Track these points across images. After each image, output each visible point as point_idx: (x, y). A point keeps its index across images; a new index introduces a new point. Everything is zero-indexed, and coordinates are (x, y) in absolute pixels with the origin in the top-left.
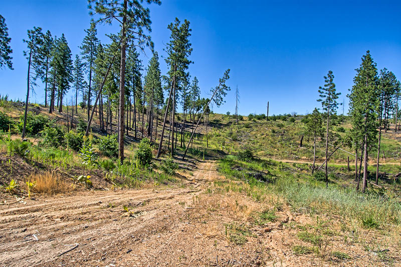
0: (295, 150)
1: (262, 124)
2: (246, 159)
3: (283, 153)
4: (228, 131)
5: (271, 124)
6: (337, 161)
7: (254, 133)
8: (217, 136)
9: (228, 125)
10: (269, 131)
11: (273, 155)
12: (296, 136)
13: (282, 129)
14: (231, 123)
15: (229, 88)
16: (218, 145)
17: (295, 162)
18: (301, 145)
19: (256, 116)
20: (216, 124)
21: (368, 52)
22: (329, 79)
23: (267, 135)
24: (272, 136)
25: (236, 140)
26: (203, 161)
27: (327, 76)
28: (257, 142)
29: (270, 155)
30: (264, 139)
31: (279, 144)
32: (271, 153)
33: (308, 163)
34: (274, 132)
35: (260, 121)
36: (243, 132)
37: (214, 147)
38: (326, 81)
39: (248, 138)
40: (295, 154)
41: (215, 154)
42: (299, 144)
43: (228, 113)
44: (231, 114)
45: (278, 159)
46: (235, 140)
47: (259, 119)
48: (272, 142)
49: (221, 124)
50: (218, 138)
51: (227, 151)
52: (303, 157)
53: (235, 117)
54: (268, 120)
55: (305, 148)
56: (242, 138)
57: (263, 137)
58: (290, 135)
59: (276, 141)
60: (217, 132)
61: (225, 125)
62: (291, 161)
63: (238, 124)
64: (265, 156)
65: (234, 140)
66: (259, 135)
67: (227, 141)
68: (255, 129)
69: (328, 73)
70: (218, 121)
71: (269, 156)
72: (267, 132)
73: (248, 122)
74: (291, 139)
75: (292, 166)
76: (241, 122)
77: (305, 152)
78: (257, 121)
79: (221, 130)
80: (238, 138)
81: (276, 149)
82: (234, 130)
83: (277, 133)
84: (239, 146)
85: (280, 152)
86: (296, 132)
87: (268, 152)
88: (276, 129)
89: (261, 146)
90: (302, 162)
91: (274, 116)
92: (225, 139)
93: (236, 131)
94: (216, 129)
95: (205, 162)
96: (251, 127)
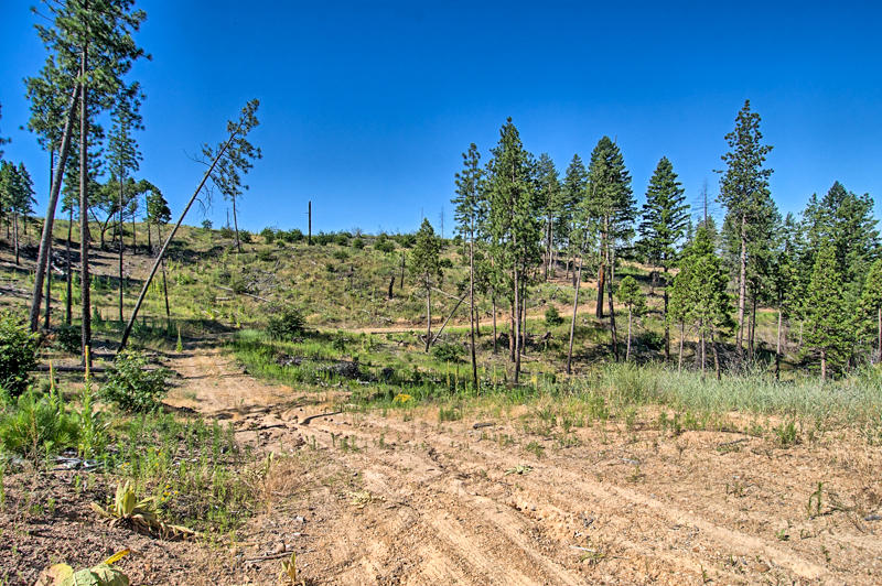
0: (382, 307)
1: (300, 253)
2: (288, 336)
3: (359, 314)
4: (216, 270)
5: (320, 251)
6: (457, 321)
7: (286, 273)
8: (187, 283)
9: (213, 253)
10: (320, 268)
11: (340, 321)
12: (377, 277)
13: (346, 263)
14: (221, 248)
15: (259, 150)
16: (197, 306)
17: (387, 330)
18: (391, 296)
19: (280, 235)
20: (179, 252)
21: (509, 120)
22: (470, 159)
23: (318, 276)
24: (330, 278)
25: (245, 291)
26: (176, 352)
27: (467, 154)
28: (300, 294)
29: (334, 320)
30: (312, 285)
31: (346, 296)
32: (336, 317)
33: (414, 330)
34: (331, 269)
35: (293, 246)
36: (259, 271)
37: (186, 313)
38: (466, 164)
39: (275, 285)
40: (383, 315)
41: (197, 332)
42: (385, 294)
43: (207, 224)
44: (216, 227)
45: (351, 327)
46: (241, 291)
47: (290, 240)
48: (331, 292)
49: (191, 253)
50: (191, 287)
51: (230, 320)
52: (400, 320)
53: (227, 234)
54: (311, 243)
55: (398, 301)
56: (259, 286)
57: (308, 281)
58: (366, 275)
59: (339, 290)
60: (186, 272)
61: (205, 255)
62: (379, 330)
63: (240, 252)
64: (324, 324)
65: (238, 293)
66: (299, 277)
67: (221, 295)
68: (288, 264)
69: (469, 147)
70: (180, 244)
71: (333, 324)
72: (317, 270)
73: (264, 247)
74: (368, 284)
75: (386, 341)
76: (246, 247)
77: (401, 308)
78: (287, 244)
79: (195, 267)
80: (250, 286)
81: (343, 308)
82: (231, 267)
83: (337, 271)
84: (257, 304)
85: (353, 312)
86: (375, 269)
87: (328, 313)
88: (336, 263)
89: (310, 302)
90: (400, 329)
91: (323, 237)
92: (213, 290)
93: (240, 270)
94: (179, 264)
95: (185, 356)
96: (276, 259)
